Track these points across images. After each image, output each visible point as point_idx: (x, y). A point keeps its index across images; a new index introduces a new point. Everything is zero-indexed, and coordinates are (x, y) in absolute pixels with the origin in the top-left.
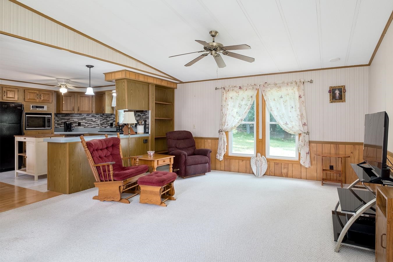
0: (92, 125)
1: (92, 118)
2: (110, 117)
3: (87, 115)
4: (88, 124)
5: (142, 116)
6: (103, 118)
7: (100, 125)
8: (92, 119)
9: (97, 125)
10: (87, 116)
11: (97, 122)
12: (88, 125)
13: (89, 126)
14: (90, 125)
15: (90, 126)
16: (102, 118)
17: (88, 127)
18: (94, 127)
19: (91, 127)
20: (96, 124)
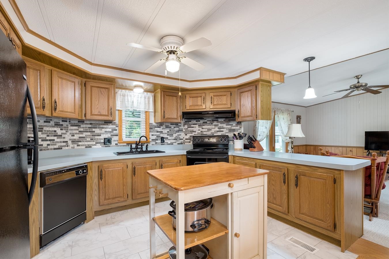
0: (56, 145)
1: (55, 129)
2: (103, 128)
3: (45, 122)
4: (49, 142)
5: (172, 128)
6: (82, 130)
7: (70, 143)
8: (55, 131)
9: (65, 144)
10: (46, 124)
11: (64, 138)
12: (48, 145)
13: (50, 147)
14: (52, 145)
15: (52, 147)
16: (75, 130)
17: (48, 149)
18: (60, 148)
19: (55, 149)
20: (64, 142)
